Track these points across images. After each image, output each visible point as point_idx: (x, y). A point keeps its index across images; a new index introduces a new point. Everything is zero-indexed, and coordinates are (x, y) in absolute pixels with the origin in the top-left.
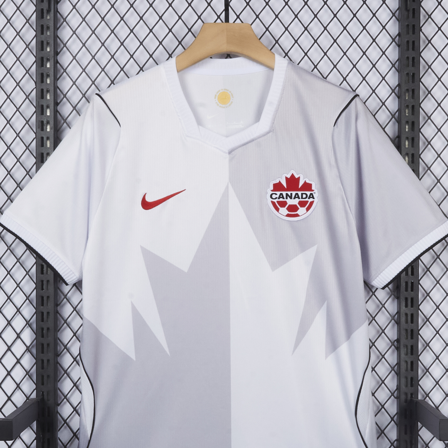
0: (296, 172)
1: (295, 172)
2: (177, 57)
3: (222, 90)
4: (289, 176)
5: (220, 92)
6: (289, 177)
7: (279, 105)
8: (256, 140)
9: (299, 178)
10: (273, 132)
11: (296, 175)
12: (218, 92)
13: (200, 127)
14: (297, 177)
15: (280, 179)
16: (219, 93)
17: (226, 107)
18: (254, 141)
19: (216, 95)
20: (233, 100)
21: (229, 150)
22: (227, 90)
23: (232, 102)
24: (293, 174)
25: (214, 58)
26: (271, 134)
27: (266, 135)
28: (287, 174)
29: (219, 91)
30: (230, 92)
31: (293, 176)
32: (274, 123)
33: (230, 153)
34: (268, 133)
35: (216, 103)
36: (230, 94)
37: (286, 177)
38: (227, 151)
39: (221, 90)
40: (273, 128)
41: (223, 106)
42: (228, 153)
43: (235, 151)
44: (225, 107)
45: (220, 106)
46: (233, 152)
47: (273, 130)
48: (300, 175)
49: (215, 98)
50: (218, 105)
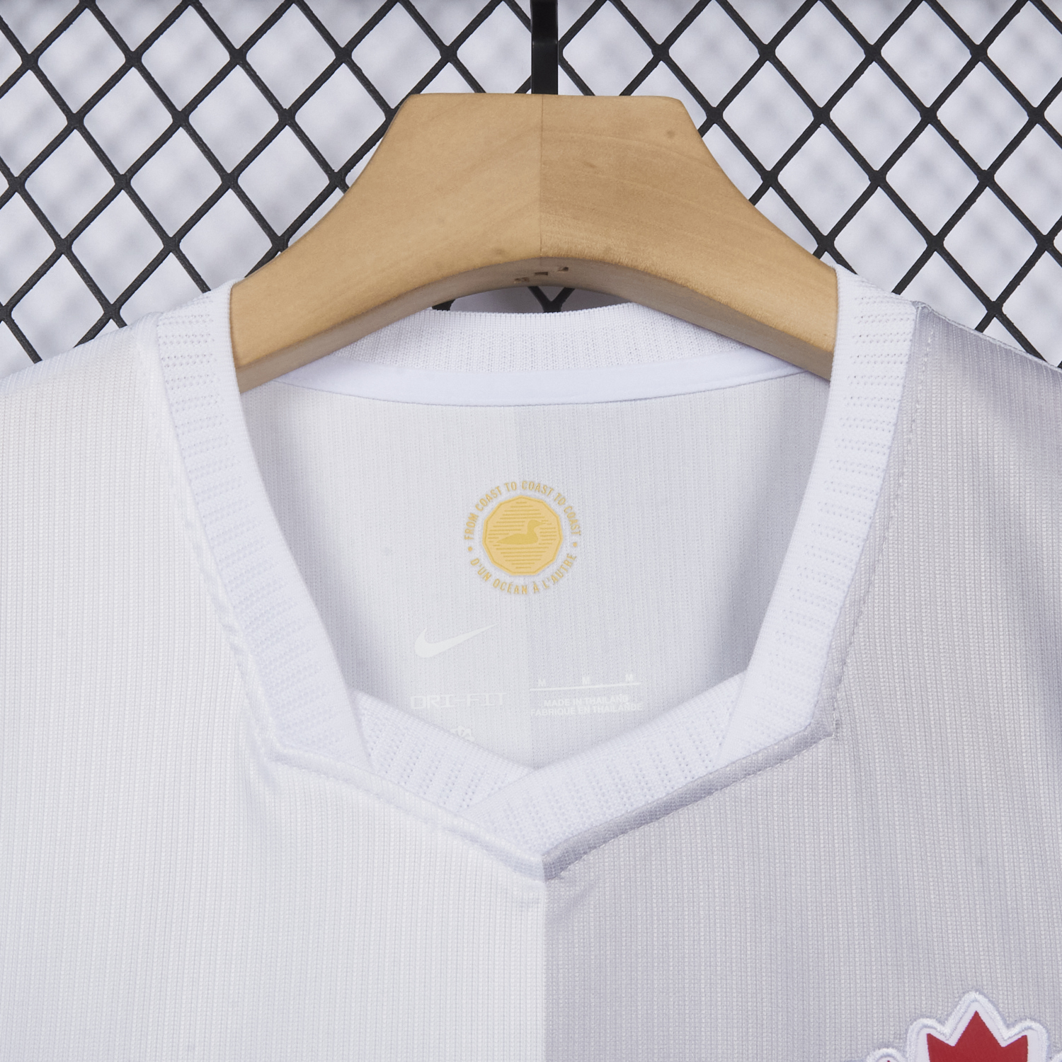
0: (996, 1005)
1: (990, 1007)
2: (235, 286)
3: (511, 486)
4: (951, 1034)
5: (501, 498)
6: (952, 1042)
7: (872, 569)
8: (727, 790)
9: (1021, 1044)
10: (836, 739)
11: (1001, 1024)
12: (485, 501)
13: (365, 701)
14: (1005, 1036)
15: (891, 1051)
16: (493, 505)
17: (536, 589)
18: (716, 794)
19: (473, 518)
20: (575, 544)
21: (548, 853)
22: (536, 487)
23: (571, 559)
24: (976, 1019)
25: (465, 309)
26: (822, 745)
27: (790, 757)
28: (942, 1022)
29: (495, 492)
30: (561, 499)
31: (977, 1027)
32: (840, 681)
33: (555, 868)
34: (805, 742)
35: (475, 562)
36: (559, 510)
37: (931, 1039)
38: (537, 860)
39: (503, 489)
40: (836, 715)
41: (520, 581)
42: (542, 872)
43: (591, 857)
44: (525, 588)
45: (498, 584)
46: (576, 867)
47: (838, 724)
48: (1028, 1023)
49: (468, 534)
50: (485, 575)
